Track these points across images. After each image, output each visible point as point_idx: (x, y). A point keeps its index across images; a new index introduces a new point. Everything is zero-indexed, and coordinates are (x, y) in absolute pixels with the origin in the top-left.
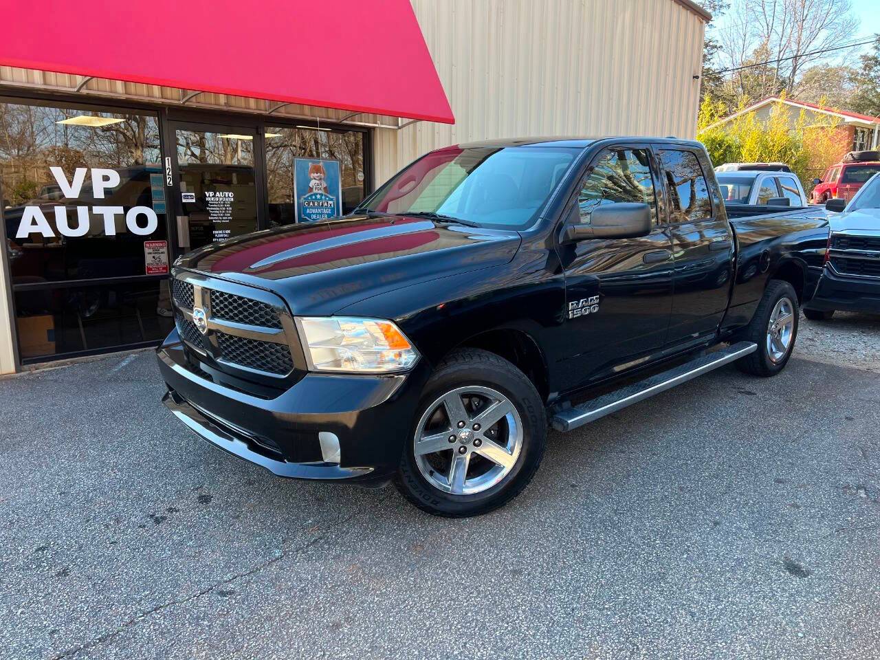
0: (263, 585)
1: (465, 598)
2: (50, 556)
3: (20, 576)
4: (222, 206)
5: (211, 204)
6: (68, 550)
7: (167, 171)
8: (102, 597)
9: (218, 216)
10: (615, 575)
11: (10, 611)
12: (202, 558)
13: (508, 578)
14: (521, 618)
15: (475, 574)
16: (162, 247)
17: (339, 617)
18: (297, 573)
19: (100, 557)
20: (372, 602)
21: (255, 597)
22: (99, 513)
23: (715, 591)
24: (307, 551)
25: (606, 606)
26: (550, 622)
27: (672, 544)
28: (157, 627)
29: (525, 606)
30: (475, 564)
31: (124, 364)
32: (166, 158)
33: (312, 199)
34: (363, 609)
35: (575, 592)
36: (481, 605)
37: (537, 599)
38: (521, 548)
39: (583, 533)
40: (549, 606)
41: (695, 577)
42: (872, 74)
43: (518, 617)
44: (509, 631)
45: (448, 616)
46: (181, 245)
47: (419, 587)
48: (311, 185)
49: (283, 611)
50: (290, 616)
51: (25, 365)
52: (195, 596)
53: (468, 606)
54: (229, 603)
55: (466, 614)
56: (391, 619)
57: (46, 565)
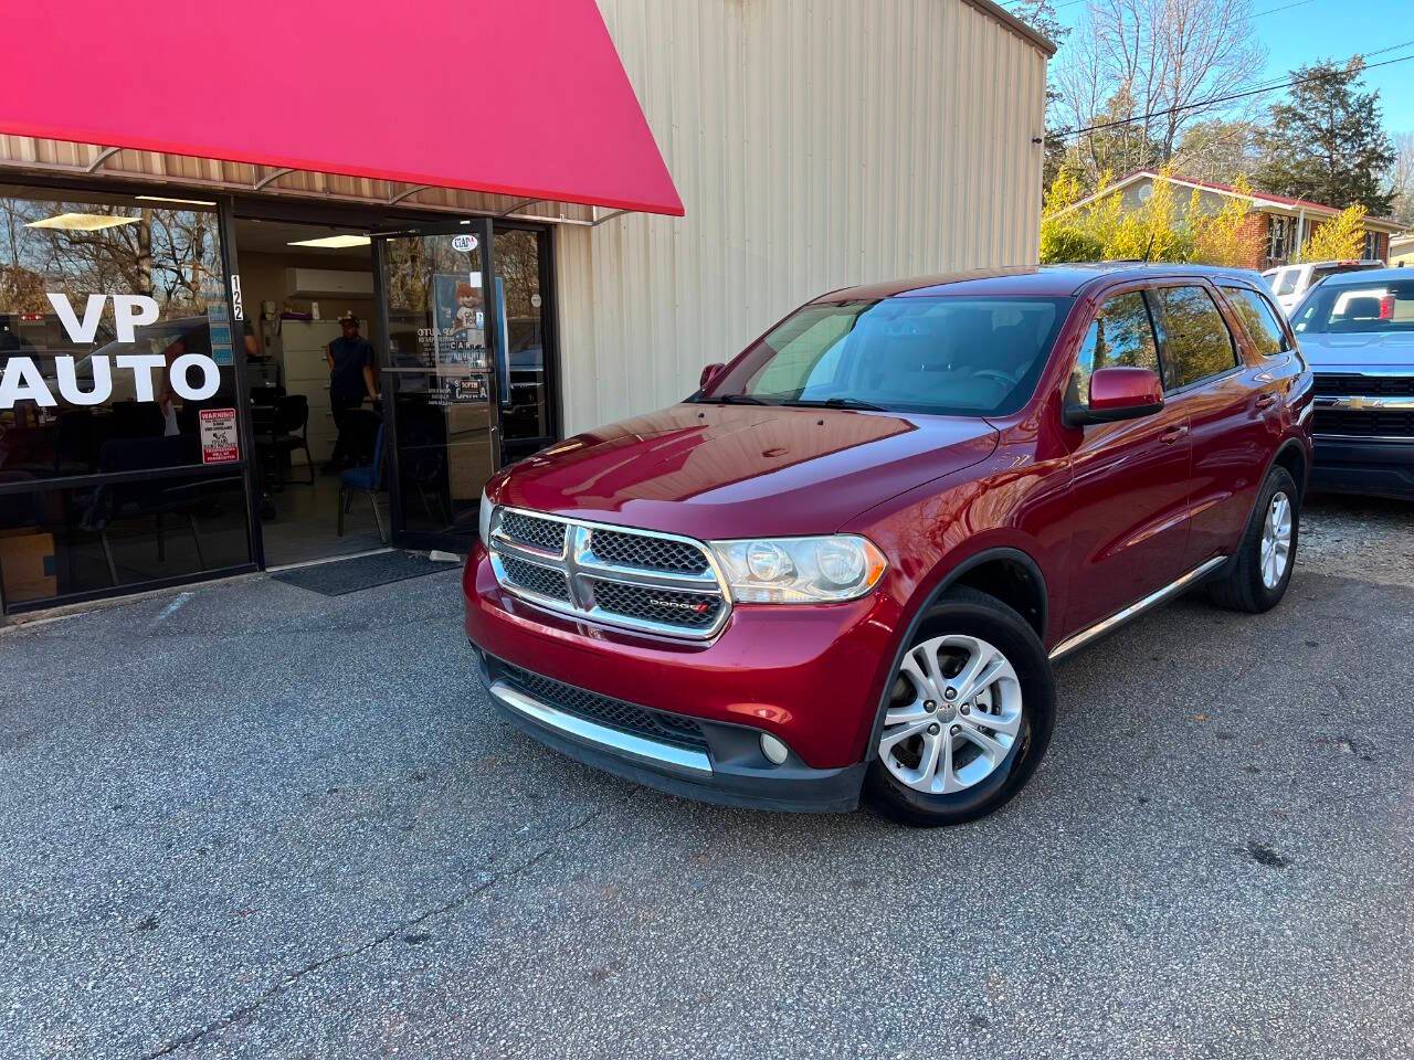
0: (474, 923)
1: (788, 925)
2: (120, 901)
3: (79, 933)
6: (149, 890)
7: (235, 297)
8: (220, 956)
10: (1006, 880)
11: (76, 986)
12: (367, 890)
13: (847, 893)
14: (877, 948)
15: (796, 889)
16: (228, 419)
17: (600, 962)
18: (523, 904)
19: (203, 897)
20: (647, 939)
21: (463, 942)
22: (185, 833)
23: (1157, 894)
24: (531, 871)
25: (1001, 924)
26: (921, 951)
27: (1082, 833)
28: (319, 993)
29: (880, 930)
30: (793, 876)
31: (173, 608)
32: (233, 277)
33: (462, 338)
34: (636, 949)
35: (951, 906)
36: (815, 933)
37: (897, 919)
40: (915, 928)
41: (1125, 876)
42: (1289, 133)
43: (873, 947)
44: (862, 966)
45: (767, 951)
47: (715, 913)
48: (459, 316)
49: (512, 959)
50: (525, 965)
51: (11, 613)
52: (368, 946)
53: (795, 935)
54: (425, 953)
55: (794, 947)
56: (681, 961)
57: (117, 914)
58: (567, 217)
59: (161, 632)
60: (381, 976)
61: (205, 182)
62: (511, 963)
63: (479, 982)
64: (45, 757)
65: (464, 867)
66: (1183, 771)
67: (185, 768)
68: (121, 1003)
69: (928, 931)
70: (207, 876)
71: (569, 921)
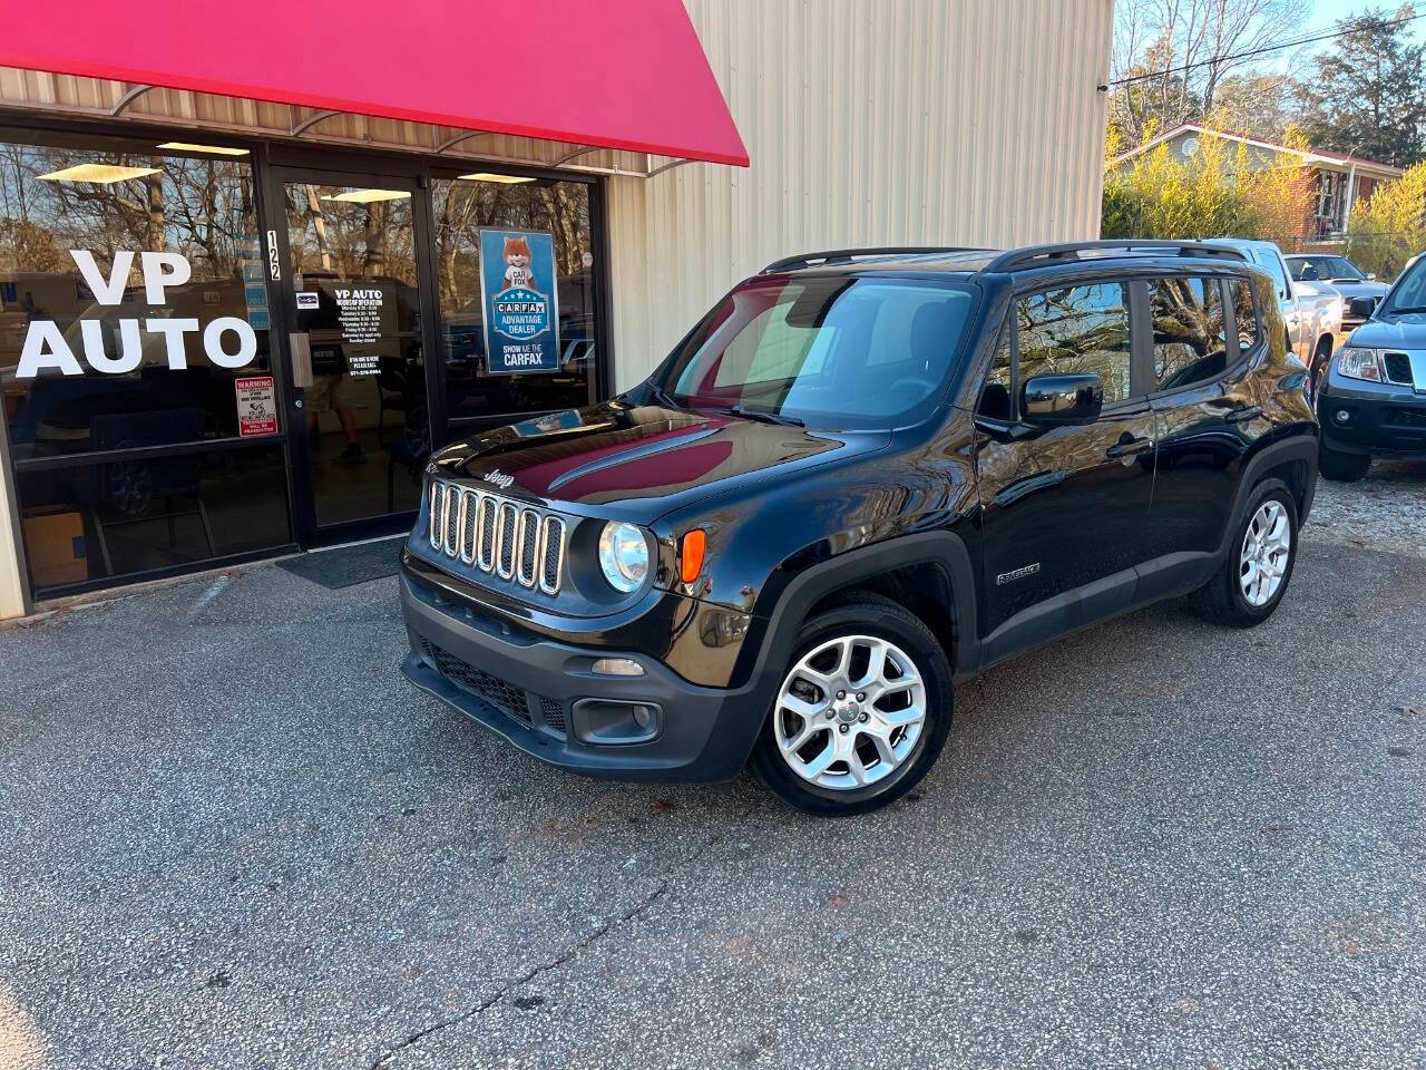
0: (592, 983)
1: (957, 989)
2: (184, 950)
3: (139, 992)
4: (363, 313)
5: (345, 311)
6: (215, 936)
7: (271, 255)
8: (306, 1022)
9: (358, 332)
11: (142, 1061)
12: (464, 938)
13: (1016, 948)
14: (1067, 1021)
15: (956, 943)
16: (266, 388)
17: (750, 1037)
18: (645, 959)
19: (276, 946)
20: (796, 1006)
21: (582, 1007)
22: (250, 863)
24: (647, 916)
25: (1207, 991)
26: (1121, 1027)
27: (1269, 873)
29: (1066, 998)
30: (949, 925)
31: (213, 593)
32: (269, 232)
33: (510, 300)
34: (785, 1019)
35: (1141, 967)
36: (991, 1001)
37: (1082, 983)
38: (1017, 892)
39: (1111, 861)
40: (1107, 996)
42: (1335, 86)
43: (1063, 1020)
44: (1056, 1046)
45: (939, 1024)
46: (298, 383)
47: (868, 973)
48: (507, 276)
49: (643, 1031)
50: (659, 1039)
51: (39, 601)
52: (474, 1011)
53: (967, 1003)
54: (541, 1021)
55: (970, 1019)
56: (841, 1035)
57: (182, 967)
58: (620, 167)
59: (203, 621)
60: (494, 1052)
61: (236, 127)
62: (643, 1036)
63: (609, 1061)
64: (87, 769)
65: (570, 909)
66: (1363, 795)
67: (242, 784)
69: (1122, 1000)
70: (279, 919)
71: (701, 982)
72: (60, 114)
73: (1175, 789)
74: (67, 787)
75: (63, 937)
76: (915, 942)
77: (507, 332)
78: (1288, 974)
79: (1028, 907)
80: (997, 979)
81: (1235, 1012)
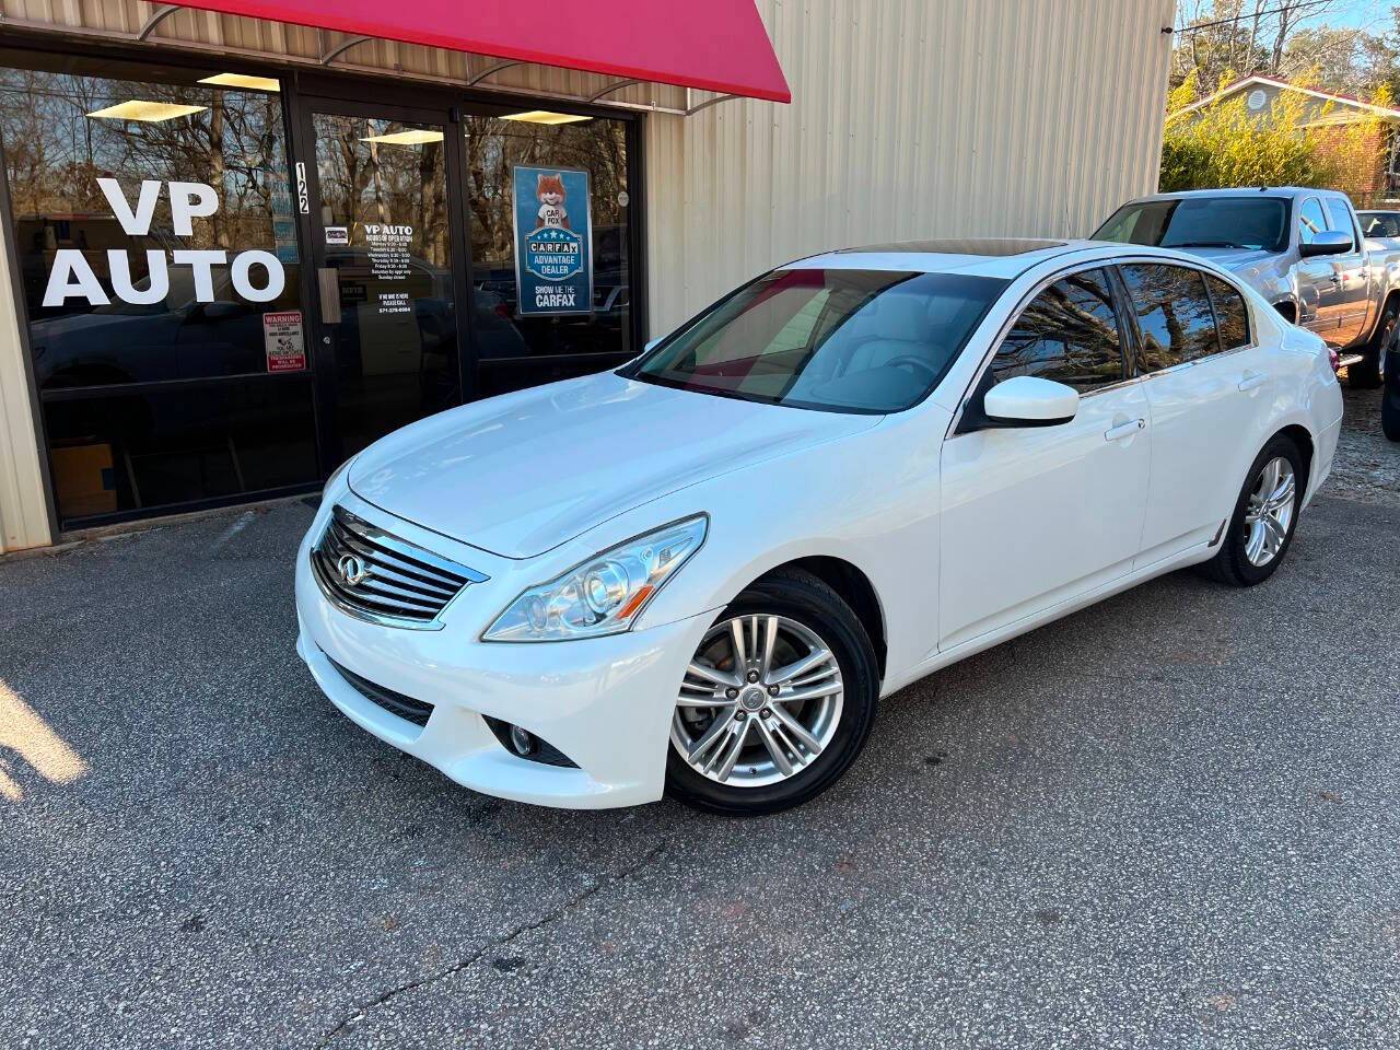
0: (576, 945)
1: (968, 972)
2: (162, 891)
3: (112, 932)
4: (393, 250)
5: (375, 247)
6: (197, 877)
7: (300, 188)
8: (276, 974)
9: (387, 269)
11: (104, 1007)
12: (448, 891)
13: (1035, 929)
14: (1089, 1013)
15: (970, 921)
16: (294, 324)
17: (739, 1014)
18: (634, 921)
19: (256, 891)
20: (791, 981)
21: (565, 971)
22: (240, 802)
24: (641, 876)
25: (1246, 987)
27: (1320, 858)
28: (392, 1037)
29: (1089, 987)
30: (963, 900)
31: (237, 528)
32: (298, 164)
33: (543, 238)
34: (779, 995)
35: (1174, 956)
36: (1004, 986)
37: (1107, 971)
38: (1039, 867)
39: (1144, 837)
40: (1134, 987)
43: (1083, 1012)
44: (1074, 1041)
45: (946, 1009)
46: (327, 318)
47: (873, 948)
48: (541, 214)
49: (626, 1001)
50: (643, 1011)
51: (66, 531)
52: (451, 970)
53: (978, 988)
54: (519, 985)
55: (981, 1005)
56: (839, 1017)
57: (158, 908)
59: (225, 555)
60: (467, 1016)
61: (266, 55)
62: (626, 1007)
63: (588, 1032)
64: (92, 700)
65: (562, 865)
67: (243, 721)
68: (155, 1036)
69: (1150, 993)
70: (263, 862)
71: (693, 950)
72: (86, 37)
73: (1218, 761)
74: (70, 717)
75: (44, 871)
76: (925, 917)
77: (540, 272)
78: (1337, 971)
79: (1050, 884)
80: (1012, 962)
81: (1277, 1011)
